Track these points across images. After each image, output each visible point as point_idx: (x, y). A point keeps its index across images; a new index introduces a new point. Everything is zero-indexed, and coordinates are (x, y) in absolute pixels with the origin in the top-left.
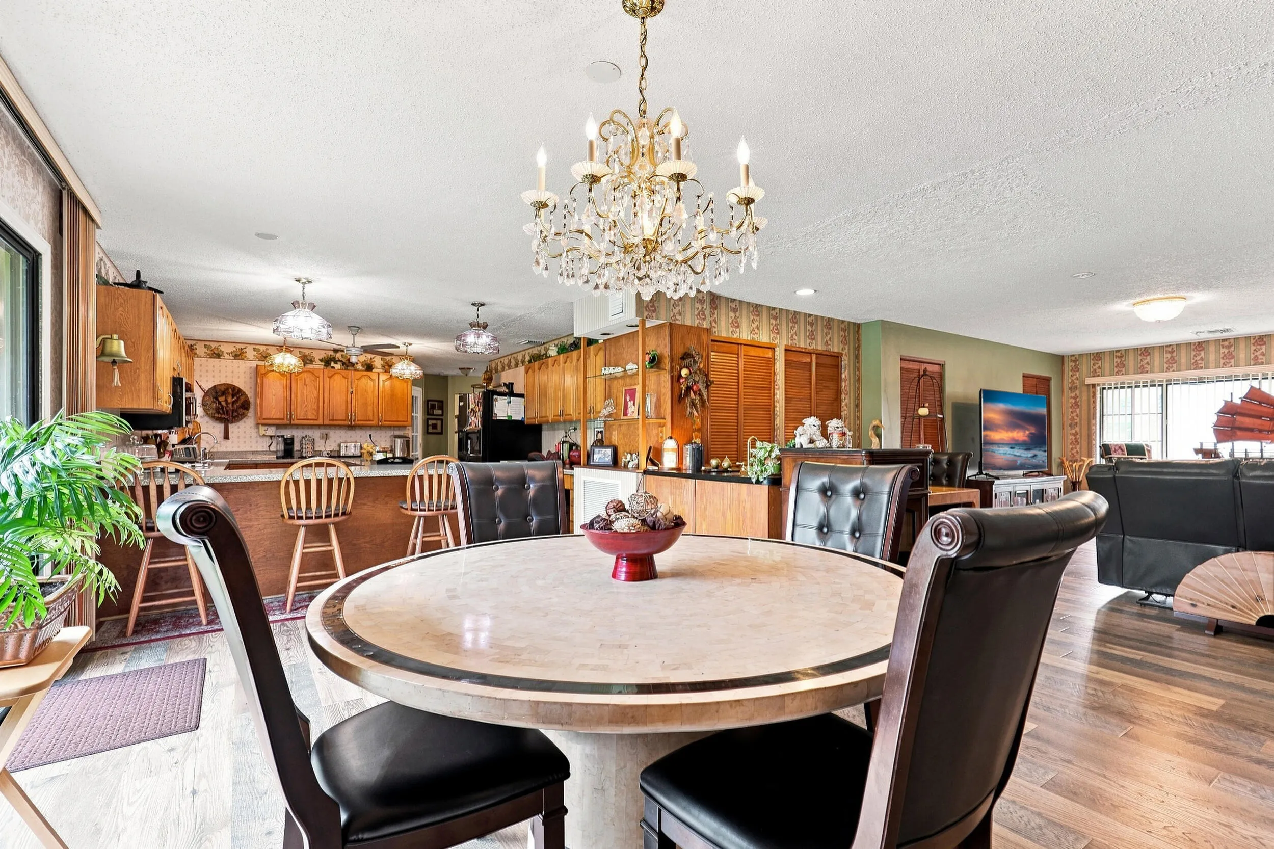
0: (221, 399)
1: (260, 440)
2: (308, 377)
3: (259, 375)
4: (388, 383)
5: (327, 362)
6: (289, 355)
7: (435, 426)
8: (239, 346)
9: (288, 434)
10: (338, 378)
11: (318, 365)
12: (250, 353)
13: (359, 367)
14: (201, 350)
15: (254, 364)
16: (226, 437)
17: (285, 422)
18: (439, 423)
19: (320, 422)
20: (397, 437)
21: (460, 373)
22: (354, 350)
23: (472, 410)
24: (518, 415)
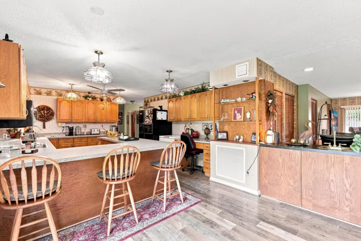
0: (42, 112)
1: (59, 128)
2: (79, 103)
3: (58, 102)
4: (110, 106)
5: (86, 97)
6: (73, 93)
8: (49, 90)
9: (71, 125)
10: (90, 103)
11: (82, 99)
12: (54, 93)
13: (99, 99)
15: (56, 98)
16: (44, 127)
17: (70, 121)
18: (121, 120)
19: (84, 121)
20: (113, 126)
21: (131, 103)
22: (104, 92)
23: (147, 116)
24: (165, 118)
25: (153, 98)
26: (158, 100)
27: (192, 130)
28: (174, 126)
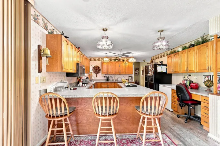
0: (96, 69)
1: (102, 77)
2: (111, 63)
3: (102, 63)
4: (128, 64)
5: (115, 60)
7: (137, 74)
8: (99, 58)
9: (107, 76)
10: (117, 63)
11: (113, 61)
12: (101, 59)
13: (121, 61)
14: (92, 59)
15: (101, 61)
16: (97, 77)
17: (107, 73)
18: (138, 73)
19: (114, 73)
20: (129, 77)
21: (143, 61)
22: (120, 55)
23: (150, 70)
24: (165, 71)
25: (157, 56)
26: (161, 57)
27: (190, 81)
28: (174, 78)
